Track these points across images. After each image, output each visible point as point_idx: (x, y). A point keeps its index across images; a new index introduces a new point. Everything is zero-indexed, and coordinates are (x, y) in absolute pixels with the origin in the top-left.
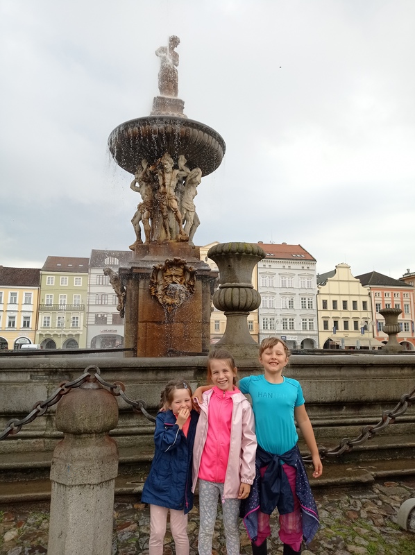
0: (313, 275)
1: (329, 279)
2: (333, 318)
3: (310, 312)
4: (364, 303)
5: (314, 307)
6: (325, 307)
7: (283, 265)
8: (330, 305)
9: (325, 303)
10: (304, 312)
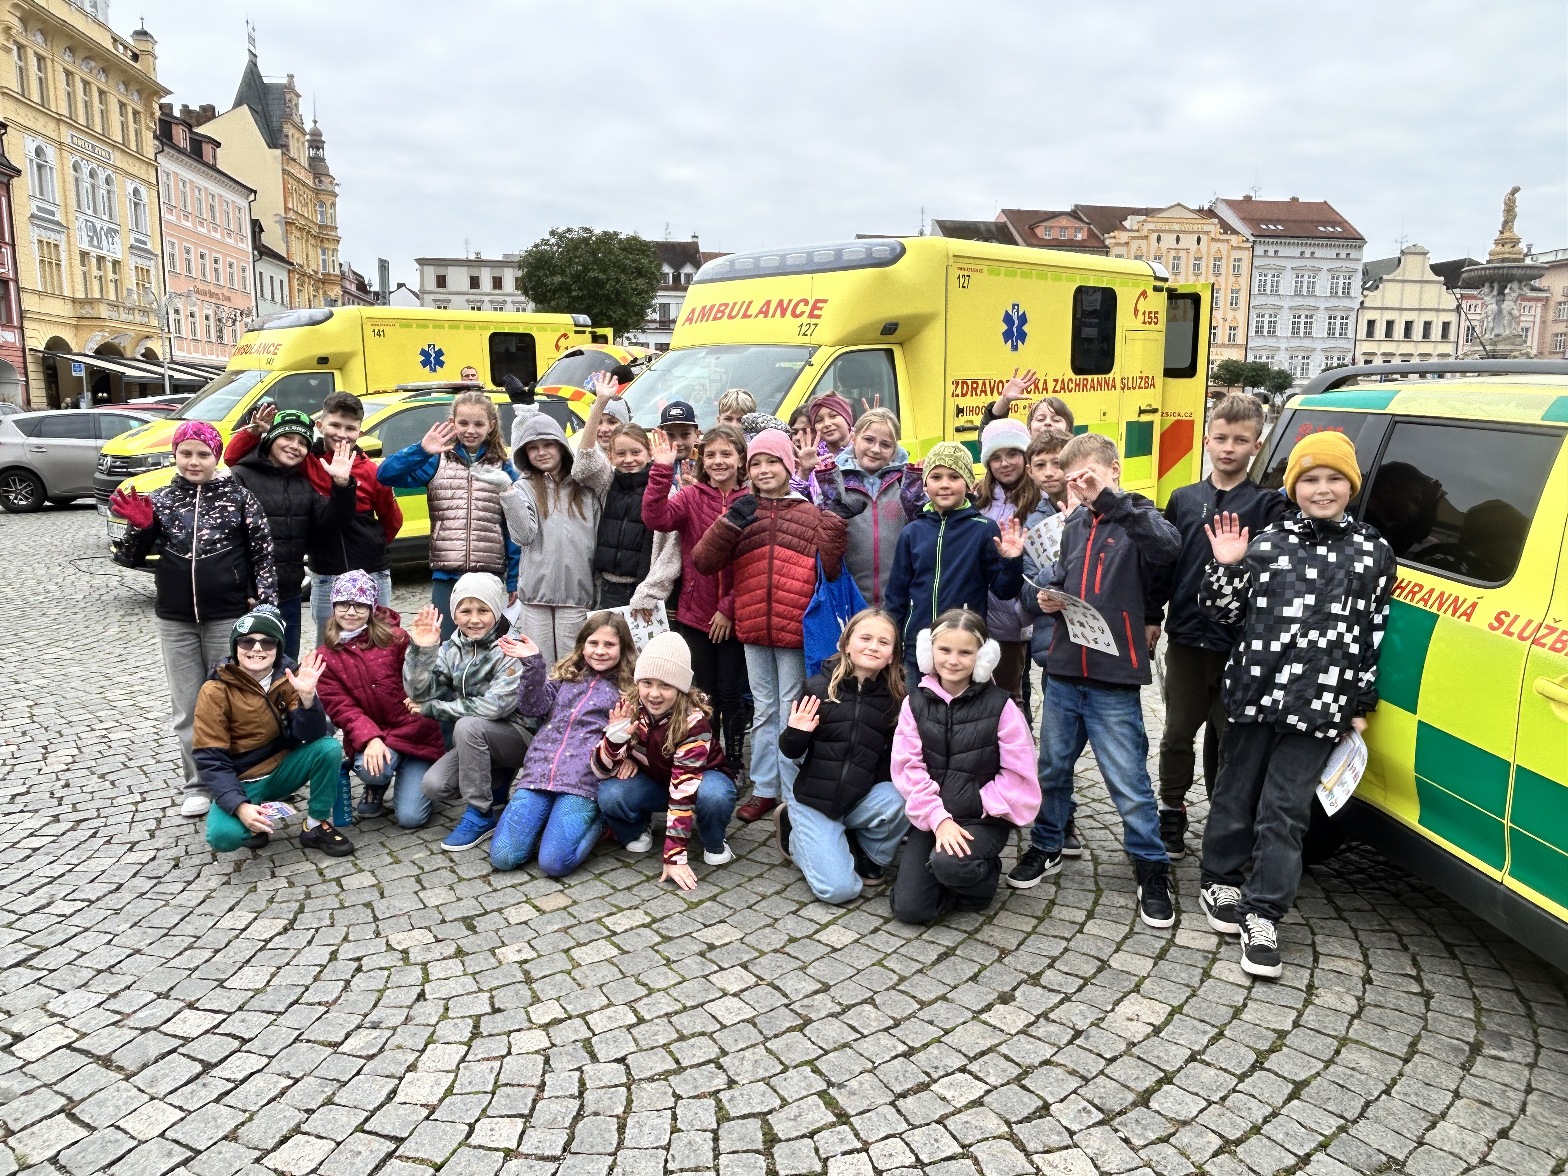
0: (1356, 271)
1: (1385, 277)
2: (1383, 354)
3: (1343, 344)
4: (1446, 326)
5: (1351, 335)
6: (1370, 333)
7: (1301, 249)
8: (1380, 331)
9: (1371, 324)
10: (1331, 343)
